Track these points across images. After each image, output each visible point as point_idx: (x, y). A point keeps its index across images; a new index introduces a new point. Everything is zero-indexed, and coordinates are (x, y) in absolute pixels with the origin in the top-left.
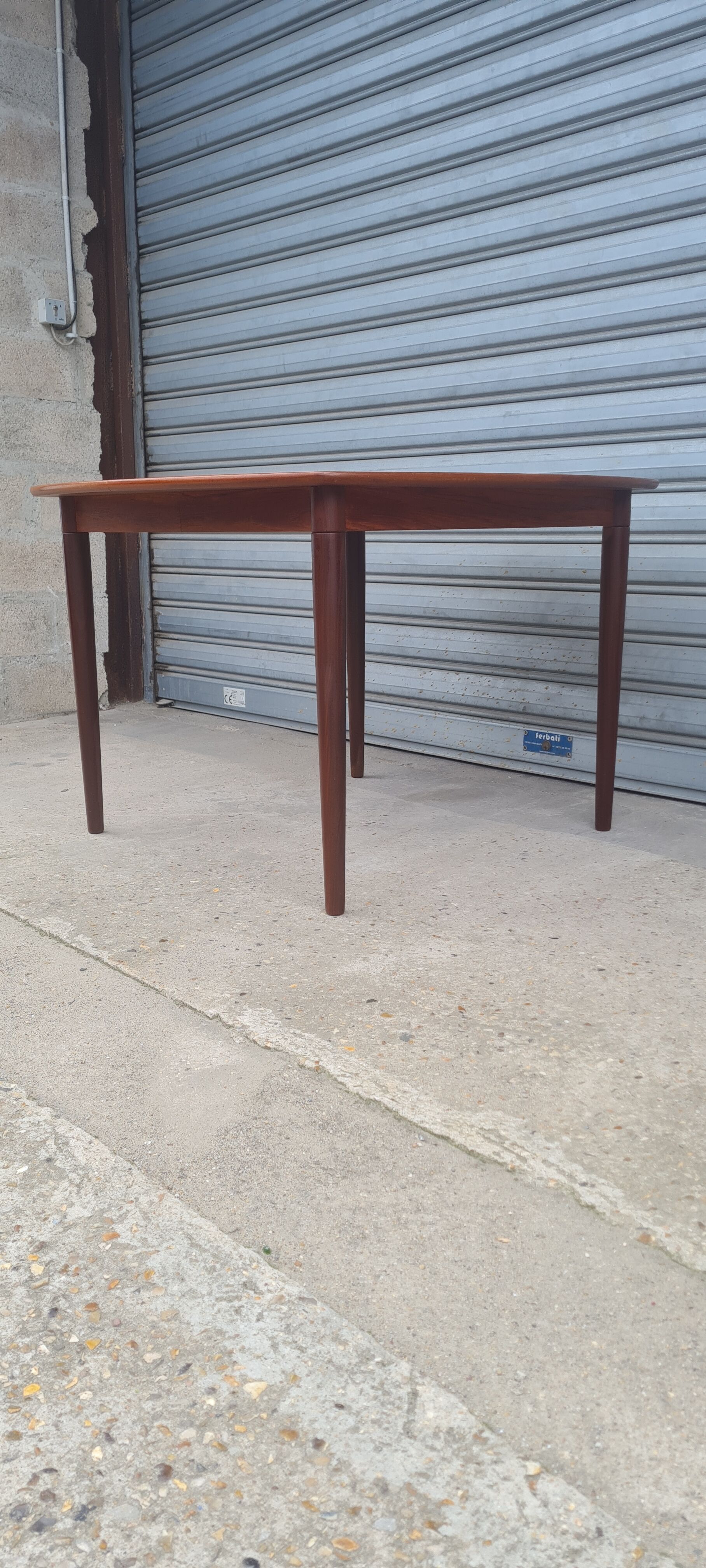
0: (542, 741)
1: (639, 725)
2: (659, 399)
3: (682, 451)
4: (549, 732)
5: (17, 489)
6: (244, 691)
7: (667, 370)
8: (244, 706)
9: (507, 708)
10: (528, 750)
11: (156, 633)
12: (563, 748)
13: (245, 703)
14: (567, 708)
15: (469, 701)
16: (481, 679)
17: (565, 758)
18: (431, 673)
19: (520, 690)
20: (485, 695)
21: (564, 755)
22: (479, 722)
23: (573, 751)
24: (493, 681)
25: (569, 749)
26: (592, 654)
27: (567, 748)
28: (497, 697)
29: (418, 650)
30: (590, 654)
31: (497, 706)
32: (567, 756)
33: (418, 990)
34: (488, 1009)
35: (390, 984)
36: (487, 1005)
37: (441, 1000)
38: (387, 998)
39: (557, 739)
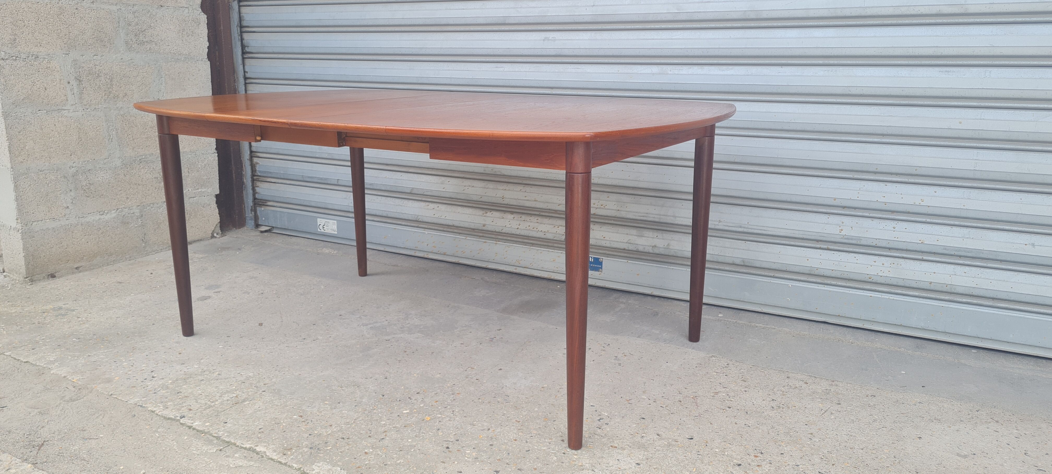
1: (652, 251)
2: (659, 37)
3: (676, 73)
5: (146, 76)
6: (336, 222)
7: (664, 19)
8: (336, 233)
9: (552, 238)
11: (255, 177)
12: (596, 266)
13: (336, 230)
14: (598, 239)
15: (523, 233)
16: (531, 218)
17: (597, 273)
18: (491, 213)
19: (562, 226)
20: (535, 229)
21: (596, 271)
22: (531, 247)
23: (603, 268)
24: (540, 219)
25: (600, 266)
26: (616, 203)
27: (598, 266)
28: (545, 231)
29: (480, 197)
30: (614, 203)
31: (544, 237)
32: (600, 271)
39: (591, 260)
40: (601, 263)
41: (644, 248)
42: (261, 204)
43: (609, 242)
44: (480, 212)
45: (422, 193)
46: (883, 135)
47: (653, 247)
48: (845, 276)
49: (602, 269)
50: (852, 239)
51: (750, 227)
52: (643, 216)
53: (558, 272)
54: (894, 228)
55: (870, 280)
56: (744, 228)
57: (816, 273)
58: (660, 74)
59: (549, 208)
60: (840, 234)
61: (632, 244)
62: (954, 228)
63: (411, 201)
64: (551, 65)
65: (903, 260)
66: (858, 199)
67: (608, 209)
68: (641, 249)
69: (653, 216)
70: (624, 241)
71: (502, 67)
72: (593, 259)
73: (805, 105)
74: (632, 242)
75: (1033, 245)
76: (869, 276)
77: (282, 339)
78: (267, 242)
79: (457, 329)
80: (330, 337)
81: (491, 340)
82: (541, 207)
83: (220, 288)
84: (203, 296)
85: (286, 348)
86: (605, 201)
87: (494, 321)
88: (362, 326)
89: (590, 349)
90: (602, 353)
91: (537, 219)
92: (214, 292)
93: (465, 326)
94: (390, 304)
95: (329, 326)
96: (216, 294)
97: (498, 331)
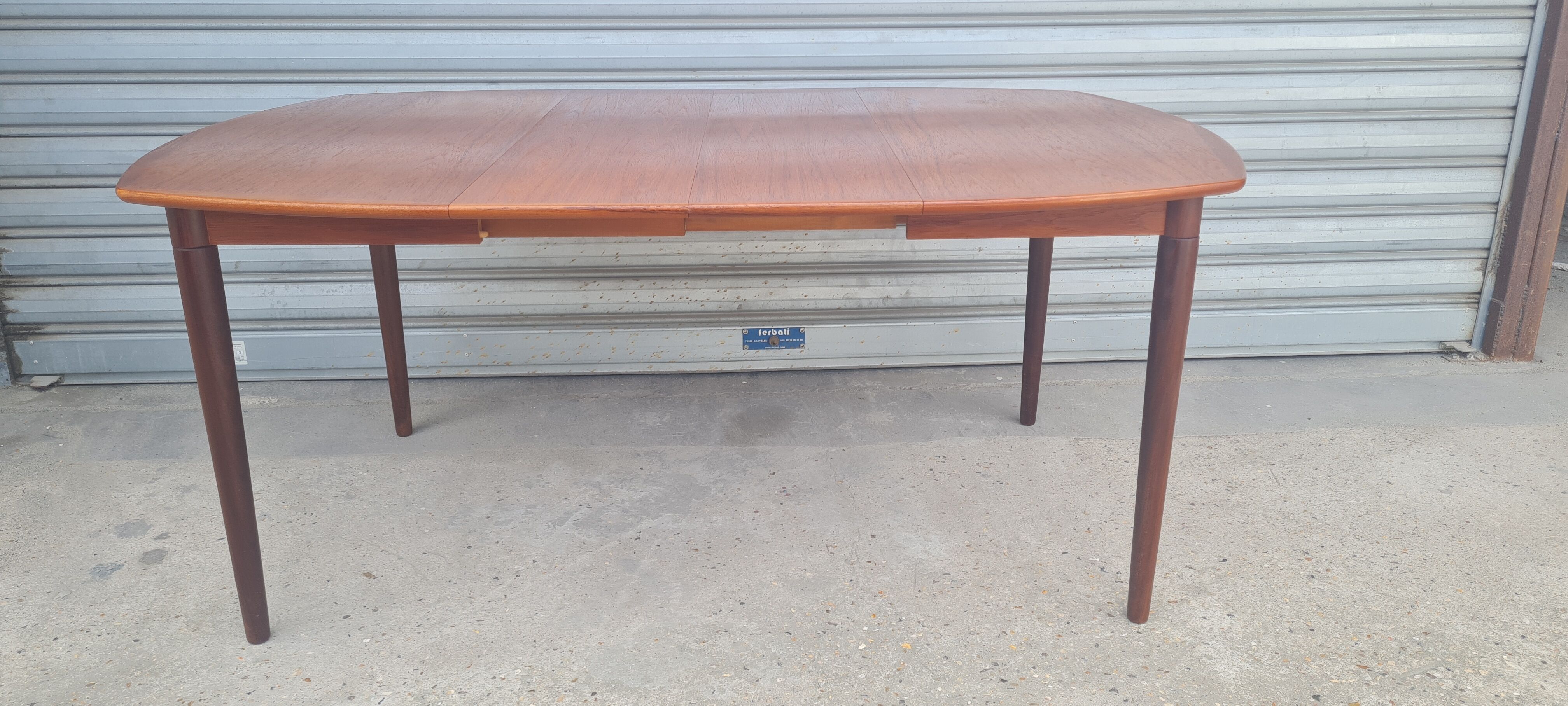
0: (769, 337)
1: (881, 305)
4: (774, 327)
8: (246, 363)
9: (715, 309)
10: (750, 348)
12: (794, 340)
13: (246, 359)
14: (795, 300)
15: (662, 308)
16: (674, 283)
17: (797, 350)
18: (597, 283)
19: (731, 288)
20: (684, 299)
21: (795, 347)
22: (679, 329)
23: (806, 342)
24: (691, 283)
25: (801, 340)
26: (819, 242)
27: (798, 340)
28: (702, 299)
29: (572, 259)
30: (817, 242)
31: (702, 309)
32: (800, 348)
33: (1306, 666)
34: (1373, 658)
35: (1281, 672)
36: (1361, 653)
37: (1337, 668)
38: (1316, 688)
39: (787, 332)
40: (803, 335)
41: (871, 303)
42: (23, 334)
43: (813, 302)
44: (574, 286)
47: (884, 299)
49: (804, 343)
52: (865, 257)
53: (730, 359)
56: (1015, 254)
59: (703, 263)
61: (852, 299)
62: (1261, 221)
63: (422, 284)
65: (1206, 267)
67: (808, 253)
68: (865, 304)
69: (881, 254)
70: (839, 297)
71: (599, 38)
72: (788, 331)
73: (1086, 79)
74: (851, 297)
75: (1339, 230)
77: (460, 592)
78: (86, 408)
79: (711, 489)
80: (534, 561)
81: (785, 493)
82: (691, 263)
83: (152, 528)
84: (146, 554)
85: (493, 605)
86: (802, 242)
87: (745, 462)
88: (556, 526)
89: (931, 470)
90: (956, 472)
91: (685, 282)
92: (156, 539)
93: (716, 482)
94: (540, 476)
95: (500, 542)
96: (164, 541)
97: (774, 476)
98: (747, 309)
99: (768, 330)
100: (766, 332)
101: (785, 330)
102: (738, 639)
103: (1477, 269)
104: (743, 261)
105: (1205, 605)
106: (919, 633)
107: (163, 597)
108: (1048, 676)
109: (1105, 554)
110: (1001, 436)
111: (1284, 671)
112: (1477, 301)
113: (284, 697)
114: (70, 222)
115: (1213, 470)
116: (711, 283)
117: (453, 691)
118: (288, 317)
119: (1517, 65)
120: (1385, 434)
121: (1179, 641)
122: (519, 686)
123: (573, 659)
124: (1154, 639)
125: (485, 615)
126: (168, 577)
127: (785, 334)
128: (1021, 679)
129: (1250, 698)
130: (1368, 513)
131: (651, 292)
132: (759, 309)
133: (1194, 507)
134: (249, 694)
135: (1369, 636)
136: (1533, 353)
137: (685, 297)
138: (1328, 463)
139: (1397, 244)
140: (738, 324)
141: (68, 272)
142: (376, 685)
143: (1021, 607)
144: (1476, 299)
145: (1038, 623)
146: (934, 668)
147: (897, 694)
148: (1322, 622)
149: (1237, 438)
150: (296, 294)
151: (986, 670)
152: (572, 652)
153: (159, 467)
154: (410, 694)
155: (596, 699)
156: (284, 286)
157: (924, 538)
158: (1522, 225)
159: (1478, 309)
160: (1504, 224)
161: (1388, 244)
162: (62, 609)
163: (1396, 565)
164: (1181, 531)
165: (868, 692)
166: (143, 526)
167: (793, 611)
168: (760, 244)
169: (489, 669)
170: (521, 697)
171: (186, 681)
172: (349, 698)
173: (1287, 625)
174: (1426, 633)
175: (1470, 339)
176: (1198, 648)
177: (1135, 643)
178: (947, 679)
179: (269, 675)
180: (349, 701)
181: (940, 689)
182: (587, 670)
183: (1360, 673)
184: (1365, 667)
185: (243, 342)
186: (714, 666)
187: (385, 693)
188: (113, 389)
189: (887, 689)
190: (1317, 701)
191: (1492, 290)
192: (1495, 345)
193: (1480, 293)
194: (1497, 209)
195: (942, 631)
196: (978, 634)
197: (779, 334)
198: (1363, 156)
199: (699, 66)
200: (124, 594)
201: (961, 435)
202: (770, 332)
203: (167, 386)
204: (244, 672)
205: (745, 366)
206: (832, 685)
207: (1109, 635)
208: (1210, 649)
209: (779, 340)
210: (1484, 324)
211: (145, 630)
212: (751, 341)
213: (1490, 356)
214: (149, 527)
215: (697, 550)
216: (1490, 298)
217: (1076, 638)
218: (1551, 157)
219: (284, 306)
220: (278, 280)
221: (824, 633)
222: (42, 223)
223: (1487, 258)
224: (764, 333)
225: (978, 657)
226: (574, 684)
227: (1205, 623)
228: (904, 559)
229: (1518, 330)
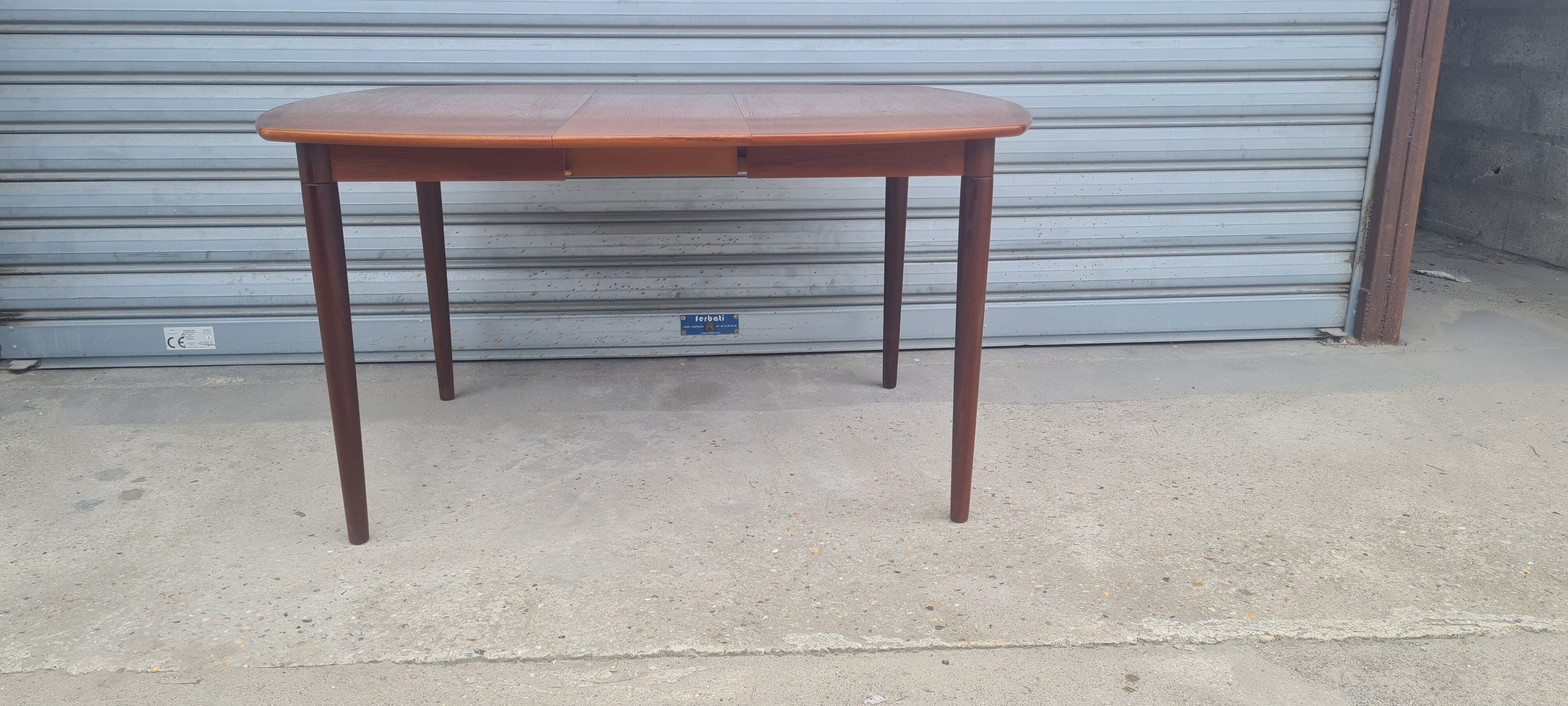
0: (704, 323)
1: (808, 293)
3: (826, 49)
4: (710, 314)
6: (211, 328)
8: (214, 347)
9: (655, 297)
10: (688, 334)
12: (729, 326)
13: (214, 343)
14: (730, 288)
15: (605, 296)
16: (616, 272)
17: (731, 336)
18: (545, 273)
19: (670, 277)
20: (626, 287)
21: (729, 333)
22: (621, 315)
23: (740, 328)
24: (632, 272)
25: (735, 326)
26: (751, 234)
27: (732, 326)
28: (643, 287)
29: (522, 250)
30: (749, 235)
31: (643, 296)
32: (734, 333)
33: (1160, 559)
34: (1219, 553)
35: (1138, 563)
36: (1210, 550)
37: (1188, 559)
38: (1167, 573)
39: (722, 319)
40: (736, 322)
41: (799, 291)
42: (5, 320)
43: (746, 290)
44: (524, 274)
45: (404, 257)
46: (1075, 118)
47: (811, 287)
48: (1047, 288)
49: (738, 329)
50: (1052, 243)
51: (936, 244)
52: (793, 248)
53: (669, 344)
54: (1094, 224)
55: (1073, 288)
56: (930, 246)
57: (1015, 290)
58: (803, 51)
59: (644, 253)
60: (1039, 238)
61: (781, 287)
62: (1151, 216)
63: (382, 273)
64: (632, 41)
65: (1104, 259)
66: (1055, 195)
67: (741, 244)
68: (793, 292)
69: (807, 246)
70: (769, 285)
72: (723, 317)
74: (781, 285)
75: (1223, 225)
76: (1071, 283)
77: (415, 517)
78: (62, 387)
79: (647, 443)
80: (483, 495)
81: (714, 445)
82: (632, 254)
83: (130, 474)
84: (124, 492)
85: (445, 526)
86: (735, 234)
87: (680, 423)
88: (504, 470)
89: (849, 427)
90: (870, 428)
91: (626, 272)
92: (133, 482)
93: (652, 437)
94: (490, 434)
95: (452, 482)
96: (141, 483)
97: (705, 433)
98: (685, 296)
99: (704, 316)
100: (702, 318)
101: (720, 316)
102: (665, 547)
103: (1346, 261)
104: (680, 253)
105: (1080, 519)
106: (826, 541)
107: (142, 523)
108: (936, 568)
109: (997, 485)
110: (914, 402)
111: (1142, 562)
112: (1347, 290)
113: (256, 591)
114: (50, 213)
115: (1101, 426)
116: (651, 272)
117: (408, 585)
118: (255, 304)
119: (1373, 75)
120: (1258, 398)
121: (1054, 543)
122: (468, 581)
123: (517, 562)
124: (1032, 543)
125: (439, 533)
126: (146, 509)
127: (720, 320)
128: (913, 571)
129: (1109, 580)
130: (1233, 455)
131: (595, 281)
132: (695, 296)
133: (1080, 452)
134: (224, 589)
135: (1218, 539)
136: (1398, 337)
137: (627, 286)
138: (1204, 419)
139: (1273, 238)
140: (676, 311)
141: (48, 261)
142: (339, 582)
143: (918, 523)
144: (1346, 288)
145: (932, 533)
146: (837, 565)
147: (803, 583)
148: (1180, 529)
149: (1125, 402)
150: (263, 282)
151: (883, 565)
152: (516, 557)
153: (134, 429)
154: (370, 587)
155: (537, 589)
156: (251, 275)
157: (838, 475)
158: (1382, 219)
159: (1348, 298)
160: (1368, 220)
161: (1266, 238)
162: (49, 533)
163: (1251, 490)
164: (1067, 468)
165: (777, 581)
166: (121, 473)
167: (716, 527)
168: (696, 236)
169: (442, 569)
170: (470, 588)
171: (166, 581)
172: (315, 591)
173: (1149, 532)
174: (1268, 536)
175: (1343, 325)
176: (1068, 548)
177: (1015, 545)
178: (848, 572)
179: (242, 576)
180: (315, 593)
181: (841, 579)
182: (529, 570)
183: (1207, 562)
184: (1211, 559)
185: (212, 327)
186: (643, 566)
187: (347, 587)
188: (87, 372)
189: (795, 579)
190: (1166, 582)
191: (1360, 280)
192: (1364, 330)
193: (1349, 283)
194: (1361, 206)
195: (847, 540)
196: (879, 541)
197: (715, 320)
198: (1240, 157)
199: (640, 72)
200: (106, 521)
201: (878, 402)
202: (706, 318)
203: (139, 369)
204: (219, 574)
205: (683, 351)
206: (746, 577)
207: (993, 540)
208: (1079, 548)
209: (715, 326)
210: (1355, 312)
211: (127, 546)
212: (688, 327)
213: (1360, 341)
214: (127, 473)
215: (632, 486)
216: (1359, 288)
217: (965, 543)
218: (1405, 157)
219: (251, 293)
220: (246, 268)
221: (743, 542)
222: (24, 214)
223: (1354, 251)
224: (701, 319)
225: (877, 556)
226: (517, 579)
227: (1078, 531)
228: (818, 491)
229: (1384, 315)
